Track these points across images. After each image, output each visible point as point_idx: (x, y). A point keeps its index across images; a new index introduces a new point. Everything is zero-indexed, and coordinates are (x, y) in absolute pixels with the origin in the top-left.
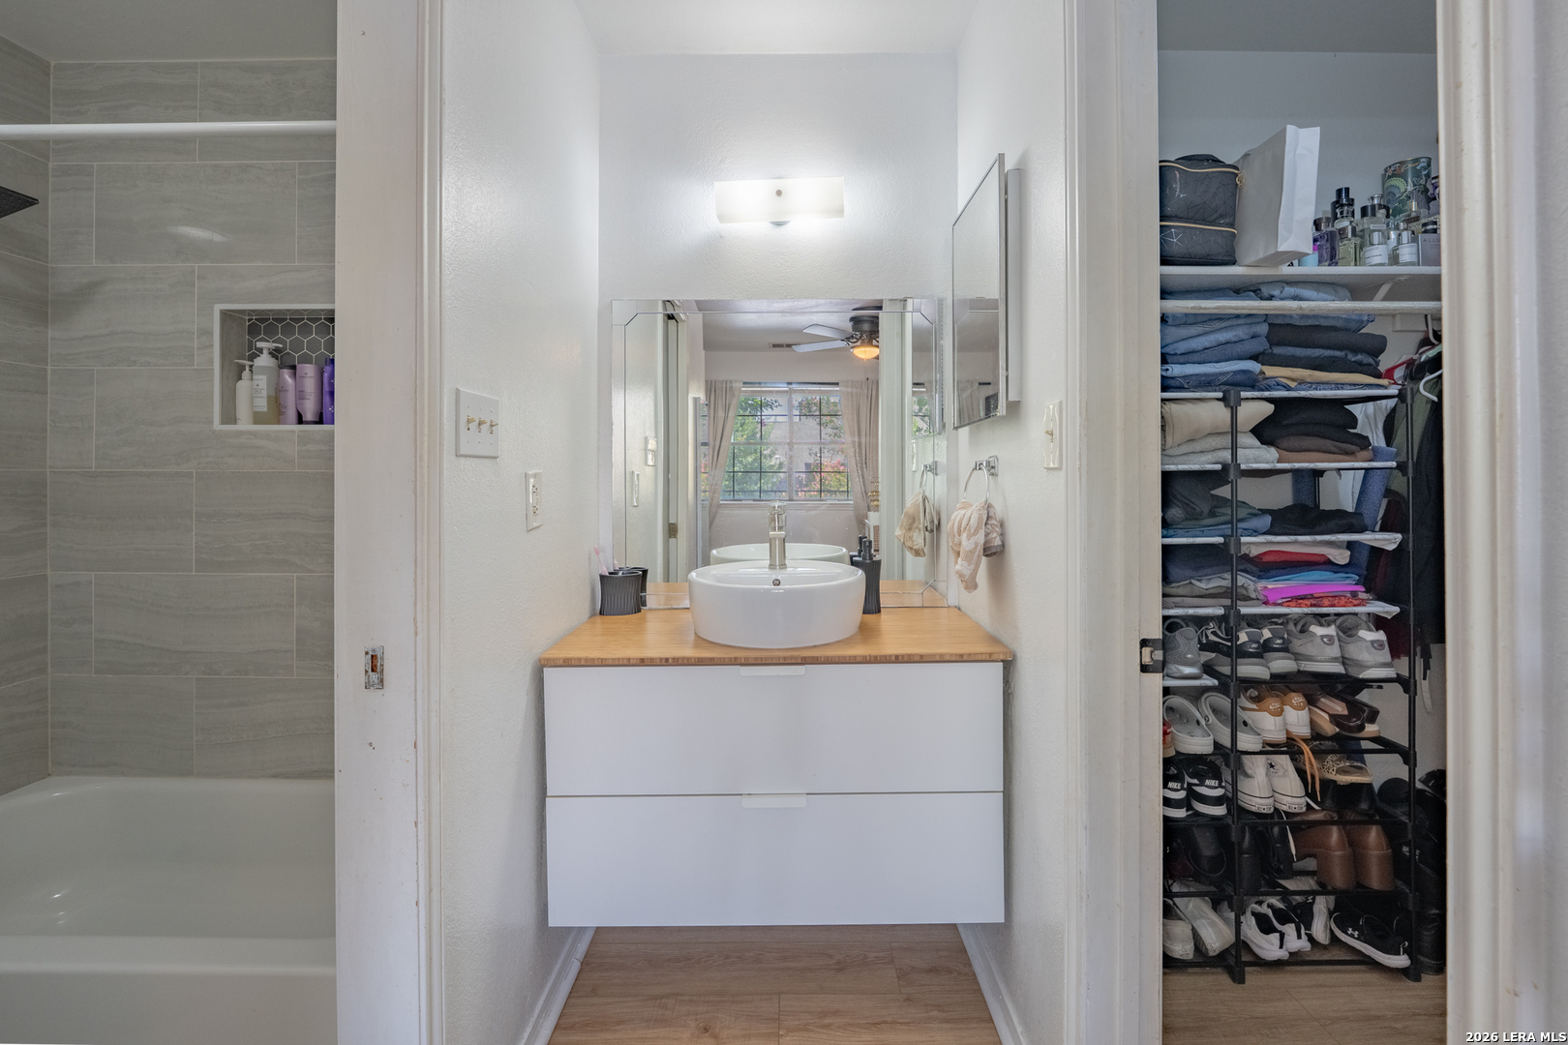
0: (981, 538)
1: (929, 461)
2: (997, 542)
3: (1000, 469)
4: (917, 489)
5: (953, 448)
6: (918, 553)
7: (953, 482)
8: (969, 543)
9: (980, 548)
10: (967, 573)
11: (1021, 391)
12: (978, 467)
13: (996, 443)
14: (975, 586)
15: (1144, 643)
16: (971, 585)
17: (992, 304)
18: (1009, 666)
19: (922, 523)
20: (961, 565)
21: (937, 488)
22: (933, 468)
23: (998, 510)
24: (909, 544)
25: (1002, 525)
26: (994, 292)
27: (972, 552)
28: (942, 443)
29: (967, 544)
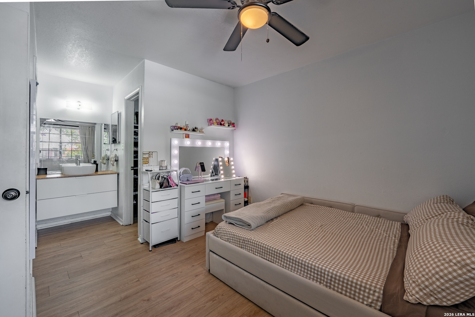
0: (115, 159)
1: (107, 149)
2: (117, 159)
3: (118, 150)
4: (105, 153)
5: (111, 147)
6: (105, 164)
7: (111, 152)
8: (113, 159)
9: (114, 160)
10: (113, 163)
11: (120, 140)
12: (115, 150)
13: (117, 146)
14: (114, 166)
15: (131, 167)
16: (113, 165)
17: (116, 126)
18: (118, 174)
19: (106, 158)
20: (112, 162)
21: (108, 153)
22: (108, 150)
23: (117, 155)
24: (103, 162)
25: (118, 157)
26: (117, 124)
27: (113, 161)
28: (109, 146)
29: (112, 159)
